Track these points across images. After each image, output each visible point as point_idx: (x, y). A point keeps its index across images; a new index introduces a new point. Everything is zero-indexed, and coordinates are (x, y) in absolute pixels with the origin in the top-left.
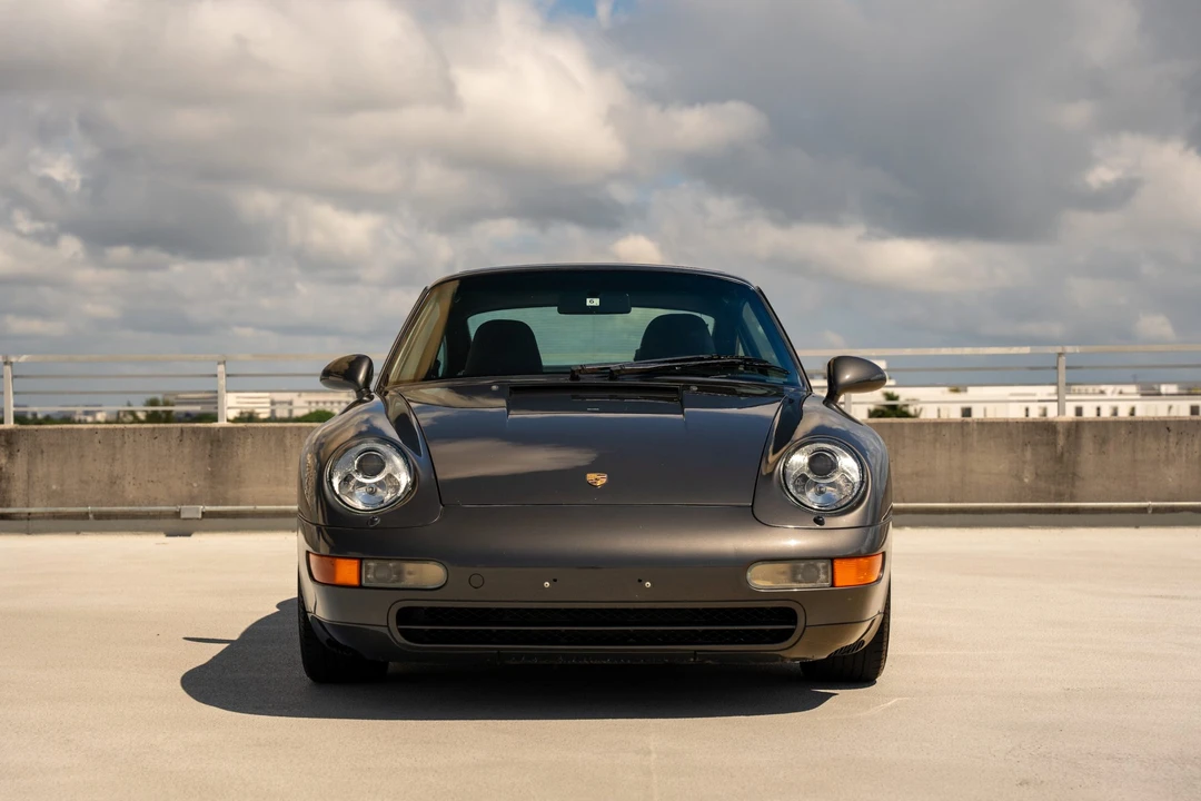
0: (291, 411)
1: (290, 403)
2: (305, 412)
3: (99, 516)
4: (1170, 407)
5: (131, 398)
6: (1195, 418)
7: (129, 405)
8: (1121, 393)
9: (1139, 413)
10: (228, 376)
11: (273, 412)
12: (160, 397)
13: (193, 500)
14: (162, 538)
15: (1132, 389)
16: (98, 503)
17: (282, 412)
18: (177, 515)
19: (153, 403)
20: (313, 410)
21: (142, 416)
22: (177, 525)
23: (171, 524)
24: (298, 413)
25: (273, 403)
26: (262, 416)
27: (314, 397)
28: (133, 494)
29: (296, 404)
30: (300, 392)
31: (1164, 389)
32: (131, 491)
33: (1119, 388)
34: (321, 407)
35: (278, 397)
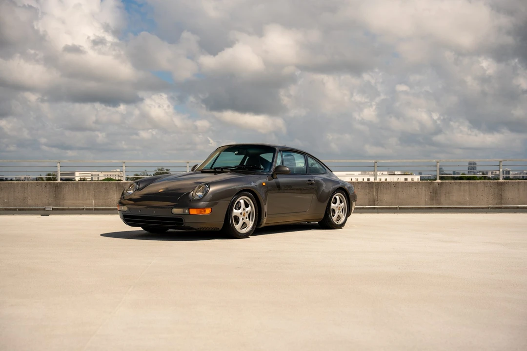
0: (98, 178)
1: (98, 175)
2: (104, 178)
3: (20, 210)
4: (398, 179)
5: (41, 173)
6: (406, 181)
7: (40, 175)
8: (382, 174)
9: (388, 180)
10: (61, 167)
11: (92, 178)
12: (52, 173)
13: (49, 205)
14: (40, 216)
15: (386, 173)
16: (20, 206)
17: (95, 178)
18: (44, 209)
19: (49, 175)
20: (106, 178)
21: (44, 179)
22: (45, 213)
23: (43, 212)
24: (101, 178)
25: (92, 175)
26: (88, 180)
27: (106, 173)
28: (31, 203)
29: (100, 175)
30: (102, 172)
31: (396, 173)
32: (30, 202)
33: (382, 172)
34: (109, 177)
35: (94, 173)
